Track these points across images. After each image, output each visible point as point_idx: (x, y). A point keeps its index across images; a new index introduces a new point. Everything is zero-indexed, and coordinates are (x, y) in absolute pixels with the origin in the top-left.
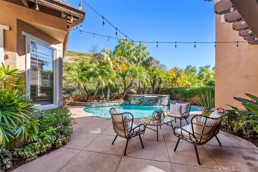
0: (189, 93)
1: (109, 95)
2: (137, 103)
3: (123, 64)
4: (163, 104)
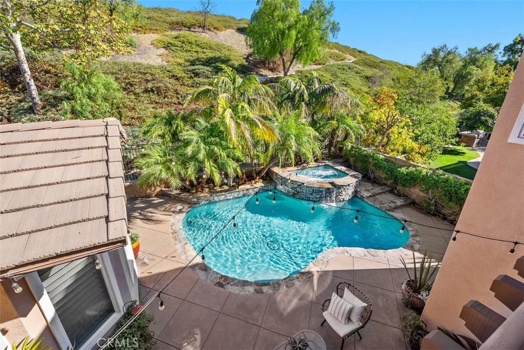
2: (289, 192)
3: (260, 126)
4: (342, 200)
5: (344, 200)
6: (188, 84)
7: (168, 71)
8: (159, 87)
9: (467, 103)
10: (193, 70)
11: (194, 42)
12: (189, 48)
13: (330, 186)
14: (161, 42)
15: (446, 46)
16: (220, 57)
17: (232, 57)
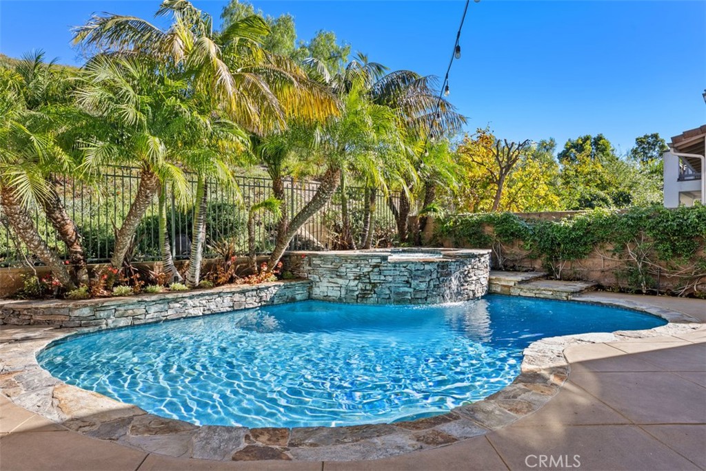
0: (572, 240)
1: (199, 257)
2: (349, 291)
3: (295, 81)
4: (471, 294)
5: (475, 297)
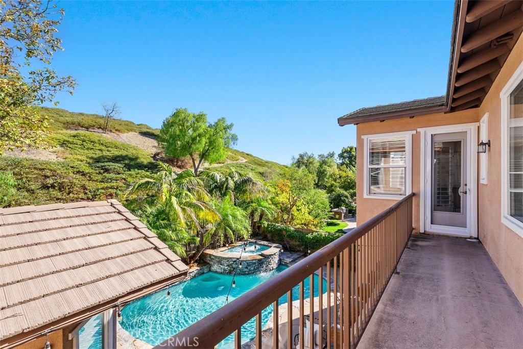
2: (225, 270)
3: (204, 208)
4: (271, 268)
5: (273, 269)
6: (97, 180)
7: (72, 167)
8: (63, 182)
9: (330, 190)
10: (102, 166)
11: (96, 141)
12: (91, 146)
13: (261, 257)
14: (54, 140)
15: (306, 153)
16: (127, 155)
17: (140, 156)
